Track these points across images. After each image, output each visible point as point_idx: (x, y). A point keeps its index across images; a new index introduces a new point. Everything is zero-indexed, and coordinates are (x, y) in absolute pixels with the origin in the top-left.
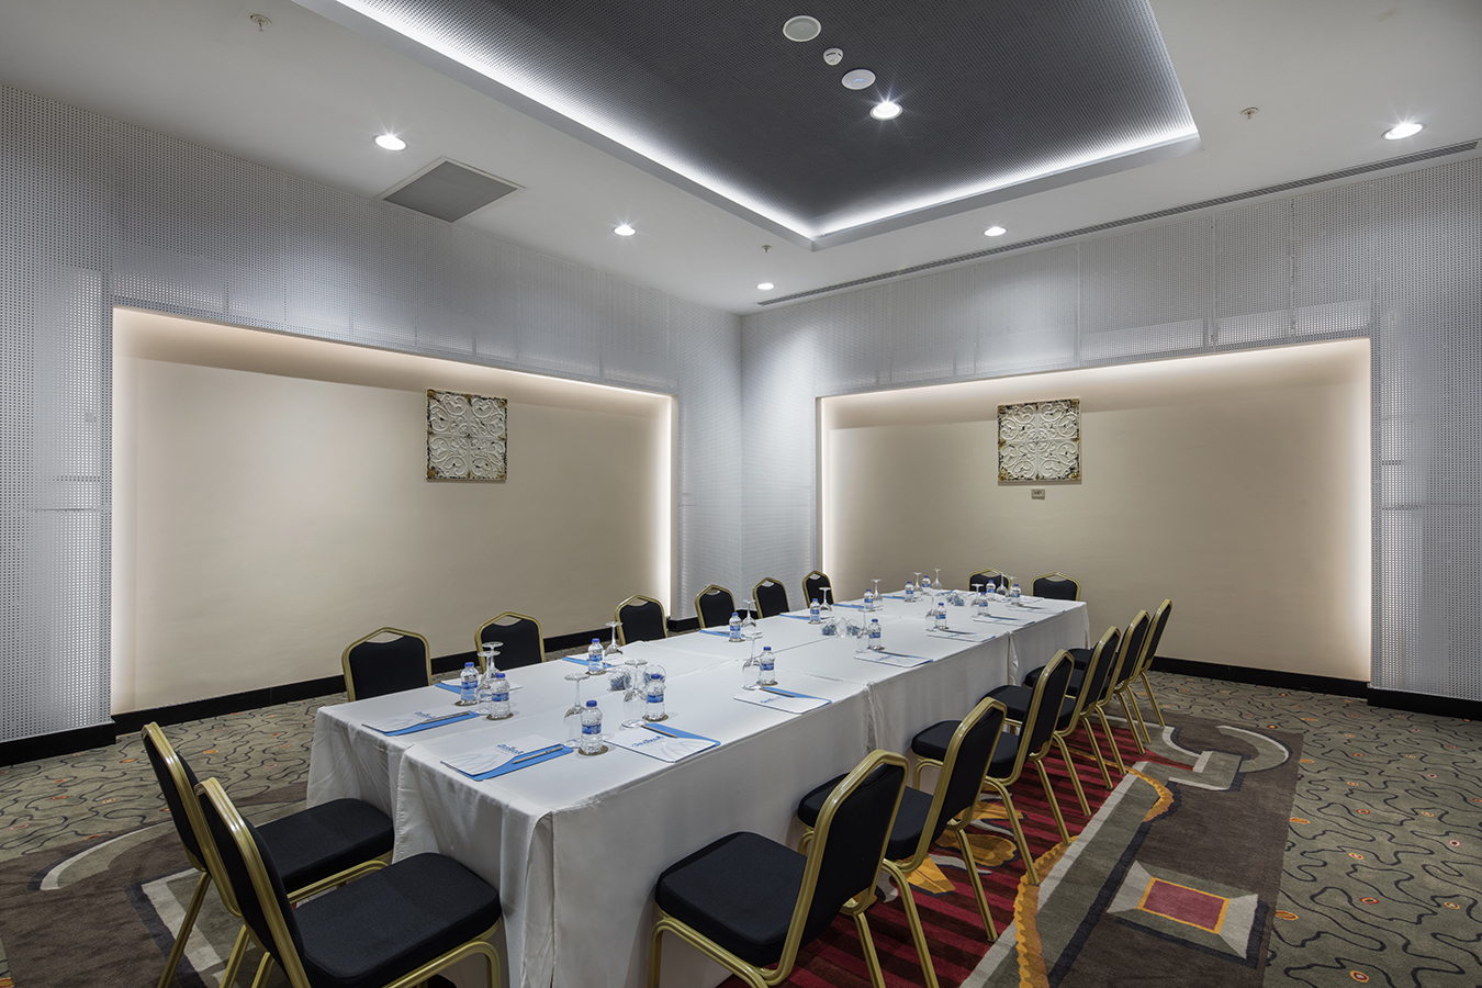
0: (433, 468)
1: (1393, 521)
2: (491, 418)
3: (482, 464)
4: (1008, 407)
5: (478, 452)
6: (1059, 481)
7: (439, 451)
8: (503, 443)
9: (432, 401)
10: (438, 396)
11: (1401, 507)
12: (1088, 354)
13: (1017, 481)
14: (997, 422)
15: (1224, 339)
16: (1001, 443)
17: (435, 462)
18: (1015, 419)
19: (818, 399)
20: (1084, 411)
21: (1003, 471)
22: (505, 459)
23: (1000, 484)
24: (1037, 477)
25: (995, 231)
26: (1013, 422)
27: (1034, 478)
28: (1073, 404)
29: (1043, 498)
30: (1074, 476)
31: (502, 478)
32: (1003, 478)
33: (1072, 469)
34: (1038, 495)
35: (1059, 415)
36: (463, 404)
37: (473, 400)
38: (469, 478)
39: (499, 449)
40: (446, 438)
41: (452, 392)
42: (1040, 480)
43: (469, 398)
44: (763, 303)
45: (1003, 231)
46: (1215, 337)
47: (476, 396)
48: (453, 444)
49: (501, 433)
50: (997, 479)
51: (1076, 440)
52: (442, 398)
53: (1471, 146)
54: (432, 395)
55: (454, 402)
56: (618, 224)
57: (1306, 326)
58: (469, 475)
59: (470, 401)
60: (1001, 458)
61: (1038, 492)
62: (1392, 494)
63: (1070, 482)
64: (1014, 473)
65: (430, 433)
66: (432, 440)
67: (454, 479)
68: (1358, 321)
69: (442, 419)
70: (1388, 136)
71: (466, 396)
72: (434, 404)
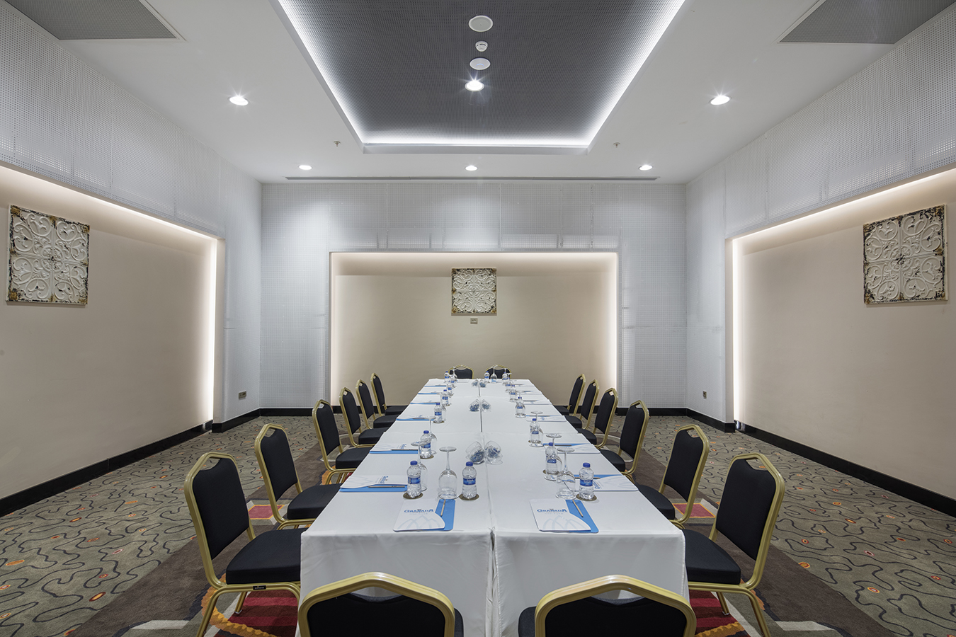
0: (15, 290)
1: (626, 333)
2: (74, 243)
3: (65, 288)
4: (458, 270)
5: (61, 275)
6: (486, 313)
7: (22, 272)
8: (85, 269)
9: (15, 218)
10: (22, 214)
11: (628, 328)
12: (505, 245)
13: (462, 313)
14: (451, 278)
15: (566, 245)
16: (454, 291)
17: (17, 284)
18: (462, 277)
19: (330, 253)
20: (499, 276)
21: (455, 307)
22: (86, 284)
23: (452, 315)
24: (474, 311)
25: (471, 168)
26: (459, 278)
27: (472, 312)
28: (493, 271)
29: (476, 323)
30: (493, 311)
31: (84, 301)
32: (454, 312)
33: (492, 307)
34: (474, 322)
35: (486, 277)
36: (47, 225)
37: (58, 223)
38: (52, 302)
39: (81, 274)
40: (29, 259)
41: (37, 211)
42: (475, 313)
43: (54, 220)
44: (289, 178)
45: (475, 168)
46: (562, 244)
47: (60, 219)
48: (37, 266)
49: (83, 258)
50: (450, 311)
51: (494, 291)
52: (26, 216)
53: (654, 179)
54: (16, 212)
55: (41, 223)
56: (233, 95)
57: (598, 245)
58: (52, 299)
59: (54, 224)
60: (453, 299)
61: (475, 320)
62: (626, 322)
63: (491, 314)
64: (461, 308)
65: (13, 253)
66: (15, 260)
67: (36, 302)
68: (614, 245)
69: (26, 239)
70: (641, 169)
71: (51, 217)
72: (18, 222)
